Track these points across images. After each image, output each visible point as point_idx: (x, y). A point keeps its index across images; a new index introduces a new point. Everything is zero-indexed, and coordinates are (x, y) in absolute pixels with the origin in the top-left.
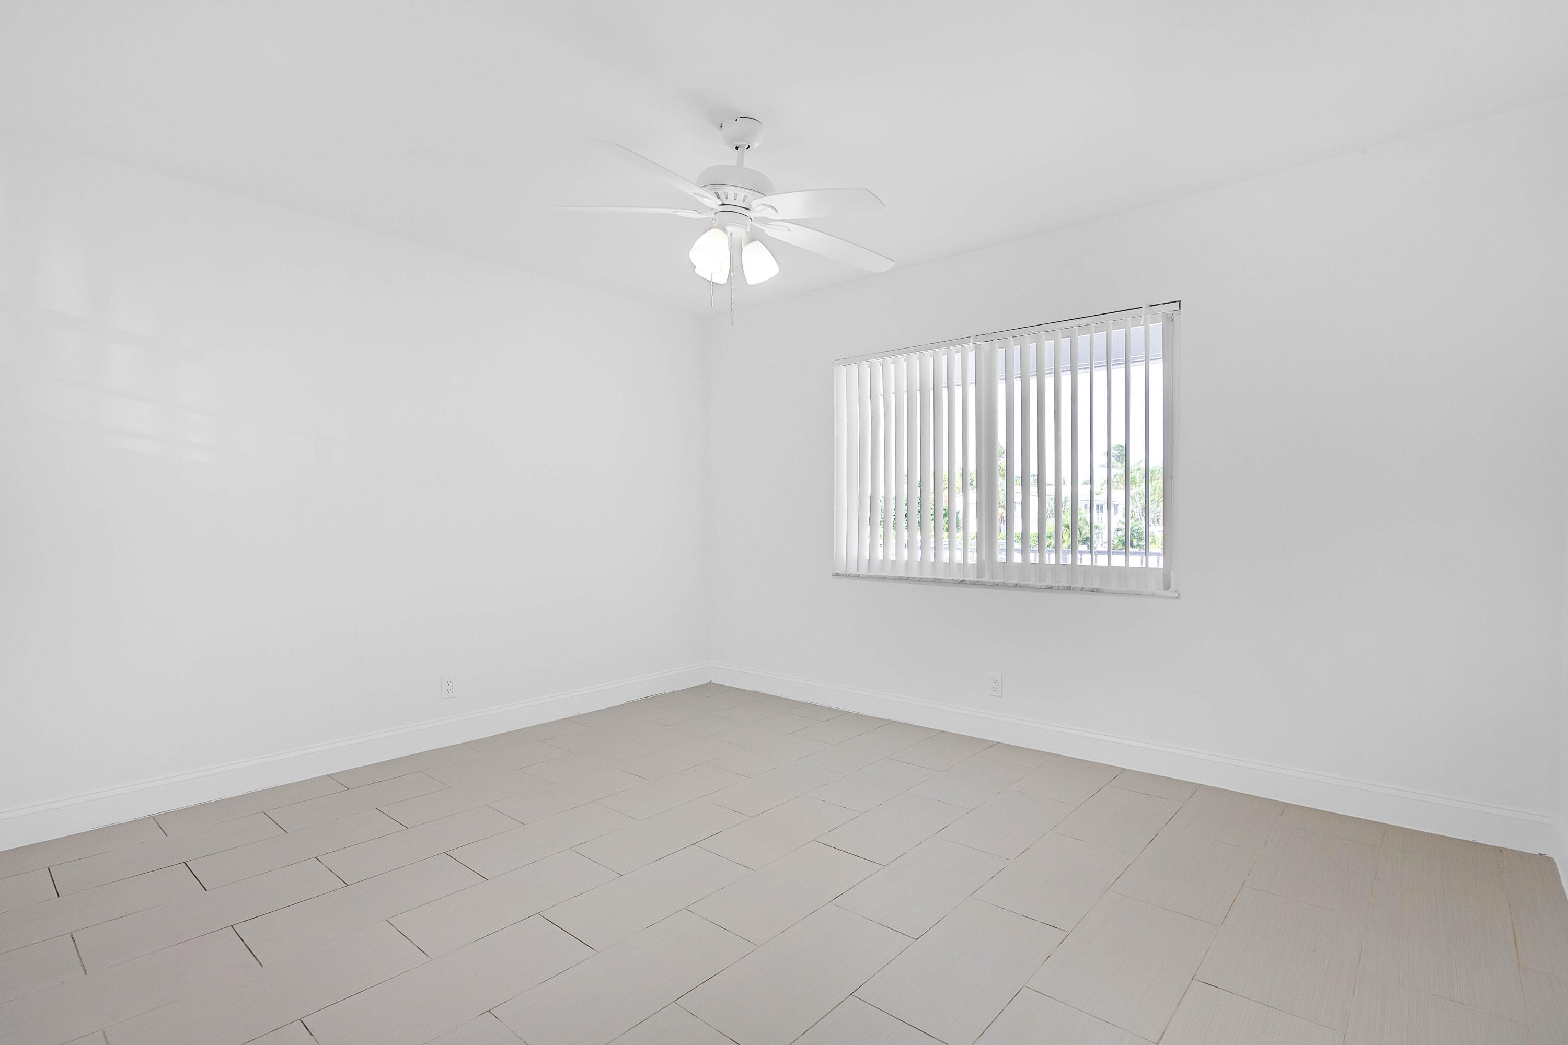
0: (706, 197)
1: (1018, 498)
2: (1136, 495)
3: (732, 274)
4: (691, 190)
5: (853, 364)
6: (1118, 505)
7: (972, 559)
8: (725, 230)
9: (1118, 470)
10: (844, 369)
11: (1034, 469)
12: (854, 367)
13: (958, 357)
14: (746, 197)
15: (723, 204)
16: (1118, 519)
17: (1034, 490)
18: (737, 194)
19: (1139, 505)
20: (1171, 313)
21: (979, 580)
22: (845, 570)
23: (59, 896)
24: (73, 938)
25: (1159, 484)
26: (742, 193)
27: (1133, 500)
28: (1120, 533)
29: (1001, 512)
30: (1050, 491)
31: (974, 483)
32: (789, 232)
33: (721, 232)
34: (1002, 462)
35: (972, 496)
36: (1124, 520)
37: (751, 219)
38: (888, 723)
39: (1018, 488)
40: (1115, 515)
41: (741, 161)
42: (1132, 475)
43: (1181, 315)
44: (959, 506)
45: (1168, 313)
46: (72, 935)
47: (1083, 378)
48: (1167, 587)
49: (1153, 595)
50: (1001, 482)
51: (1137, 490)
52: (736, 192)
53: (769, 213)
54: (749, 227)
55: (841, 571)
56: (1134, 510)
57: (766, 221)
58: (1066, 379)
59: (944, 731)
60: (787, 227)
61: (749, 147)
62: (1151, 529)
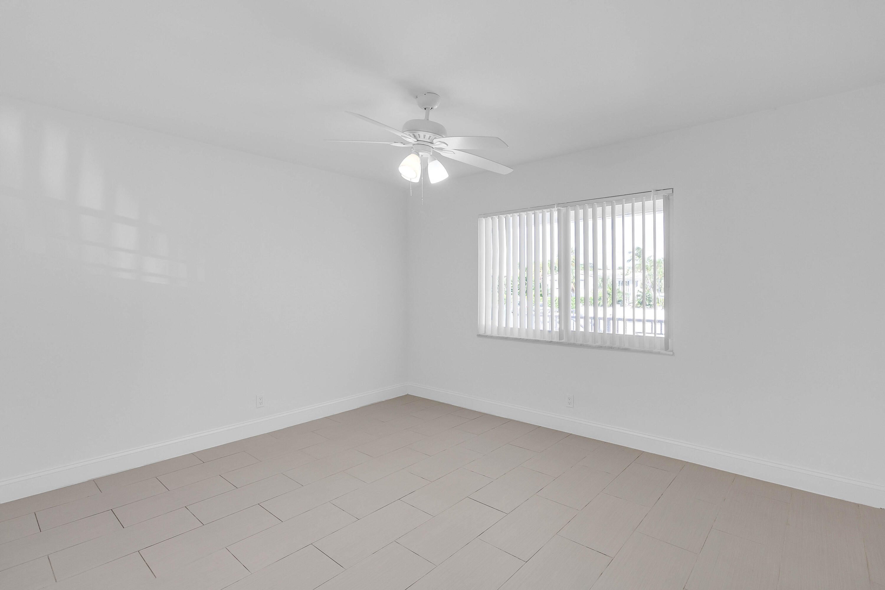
0: (409, 138)
1: (582, 277)
2: (648, 275)
3: (422, 178)
4: (400, 134)
5: (489, 217)
6: (637, 281)
7: (556, 328)
8: (418, 155)
9: (638, 262)
10: (484, 220)
11: (591, 261)
12: (490, 219)
13: (548, 215)
14: (430, 137)
15: (418, 141)
16: (639, 288)
17: (591, 273)
18: (425, 135)
19: (650, 282)
20: (668, 195)
21: (560, 341)
22: (484, 333)
23: (41, 531)
24: (49, 558)
25: (661, 270)
26: (428, 135)
27: (647, 279)
28: (639, 297)
29: (572, 286)
30: (600, 273)
31: (557, 269)
32: (454, 154)
33: (417, 156)
34: (572, 257)
35: (556, 277)
36: (642, 290)
37: (433, 148)
38: (510, 420)
39: (582, 272)
40: (636, 287)
41: (427, 115)
42: (646, 264)
43: (674, 196)
44: (548, 282)
45: (666, 195)
46: (48, 557)
47: (618, 220)
48: (667, 348)
49: (659, 353)
50: (572, 268)
51: (649, 272)
52: (425, 134)
53: (443, 146)
54: (432, 152)
55: (482, 332)
56: (647, 284)
57: (441, 149)
58: (609, 221)
59: (540, 427)
60: (453, 152)
61: (432, 108)
62: (657, 294)
